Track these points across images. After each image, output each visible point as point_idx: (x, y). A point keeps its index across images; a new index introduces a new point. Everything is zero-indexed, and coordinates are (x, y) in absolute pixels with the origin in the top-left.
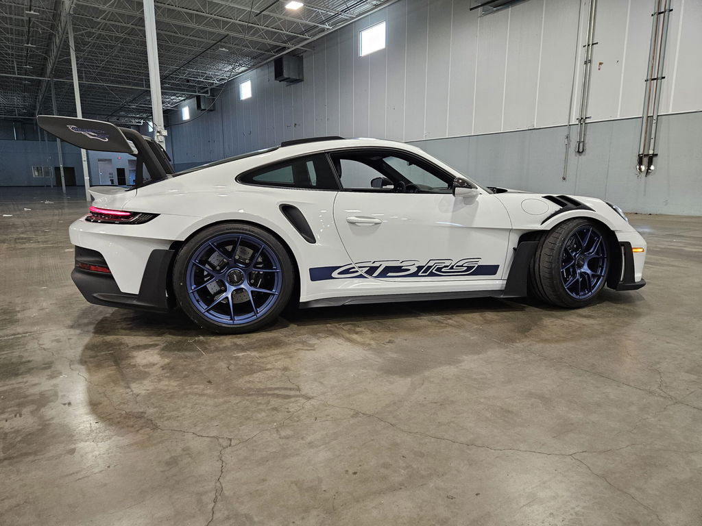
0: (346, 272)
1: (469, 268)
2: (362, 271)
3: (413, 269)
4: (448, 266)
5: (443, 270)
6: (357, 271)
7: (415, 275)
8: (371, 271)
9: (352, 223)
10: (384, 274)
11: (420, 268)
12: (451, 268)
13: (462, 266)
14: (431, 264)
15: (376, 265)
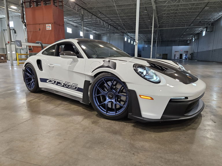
0: (50, 81)
1: (76, 88)
2: (53, 82)
3: (63, 85)
4: (70, 85)
5: (69, 86)
6: (52, 82)
7: (63, 86)
9: (50, 66)
10: (57, 84)
11: (64, 84)
12: (71, 86)
13: (73, 86)
14: (66, 83)
15: (55, 80)
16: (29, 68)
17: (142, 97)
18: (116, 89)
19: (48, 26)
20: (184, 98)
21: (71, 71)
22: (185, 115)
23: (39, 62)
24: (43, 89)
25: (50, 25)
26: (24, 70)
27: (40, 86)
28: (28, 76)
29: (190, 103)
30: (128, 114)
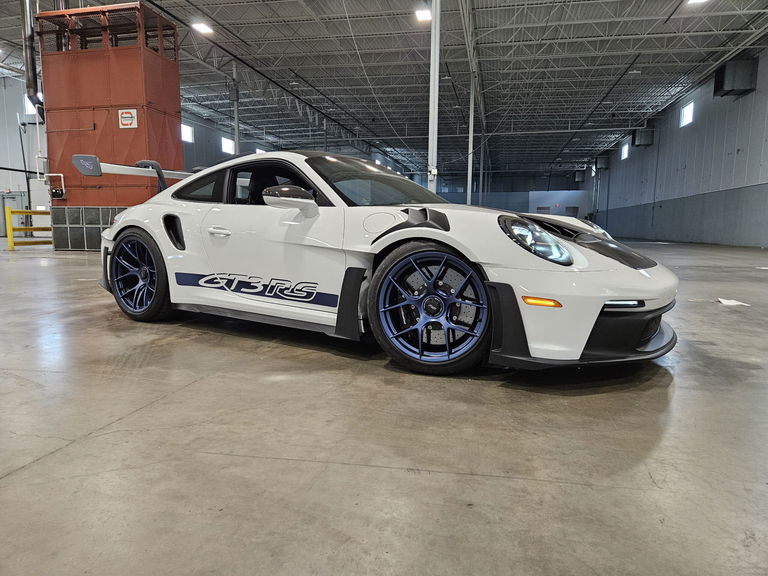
0: (210, 281)
1: (309, 294)
2: (223, 283)
3: (260, 288)
4: (288, 289)
5: (285, 292)
6: (219, 283)
7: (261, 294)
8: (230, 283)
9: (212, 234)
10: (237, 289)
11: (265, 286)
12: (292, 291)
13: (301, 290)
14: (273, 283)
15: (231, 277)
16: (129, 242)
17: (529, 301)
18: (446, 288)
19: (124, 115)
20: (636, 303)
21: (295, 245)
22: (639, 350)
23: (171, 223)
24: (183, 308)
25: (134, 112)
26: (110, 250)
27: (174, 299)
28: (125, 270)
29: (650, 316)
30: (488, 351)
